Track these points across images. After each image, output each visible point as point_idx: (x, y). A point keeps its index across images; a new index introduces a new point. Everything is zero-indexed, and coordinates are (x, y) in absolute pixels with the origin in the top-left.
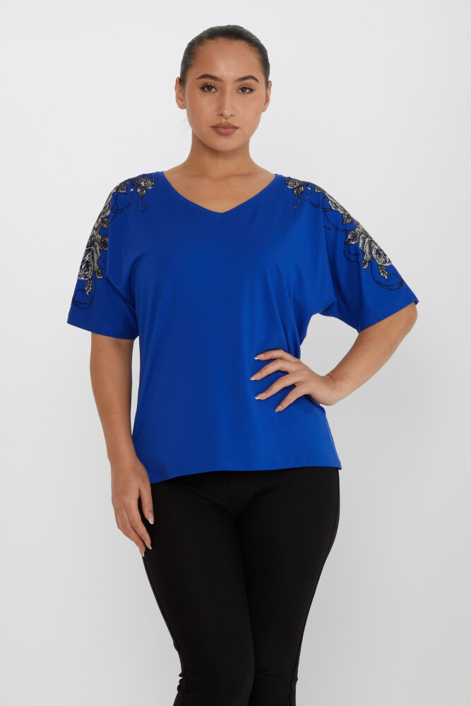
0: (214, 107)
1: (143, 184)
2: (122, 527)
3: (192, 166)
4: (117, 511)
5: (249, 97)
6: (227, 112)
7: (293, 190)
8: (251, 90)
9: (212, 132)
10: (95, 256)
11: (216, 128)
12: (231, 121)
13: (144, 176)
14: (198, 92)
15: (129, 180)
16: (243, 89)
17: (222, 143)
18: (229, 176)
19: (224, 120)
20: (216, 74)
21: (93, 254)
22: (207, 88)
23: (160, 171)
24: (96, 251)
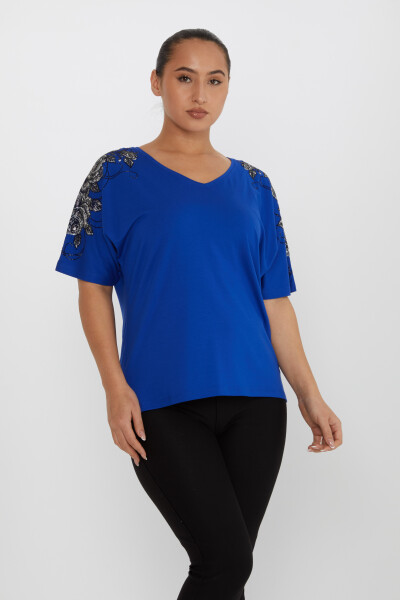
0: (189, 94)
2: (119, 442)
4: (114, 431)
5: (217, 88)
6: (201, 99)
8: (219, 82)
9: (187, 114)
10: (85, 215)
11: (190, 112)
12: (202, 107)
14: (175, 81)
16: (212, 81)
17: (194, 124)
19: (197, 106)
20: (192, 67)
21: (82, 214)
22: (183, 79)
24: (86, 211)
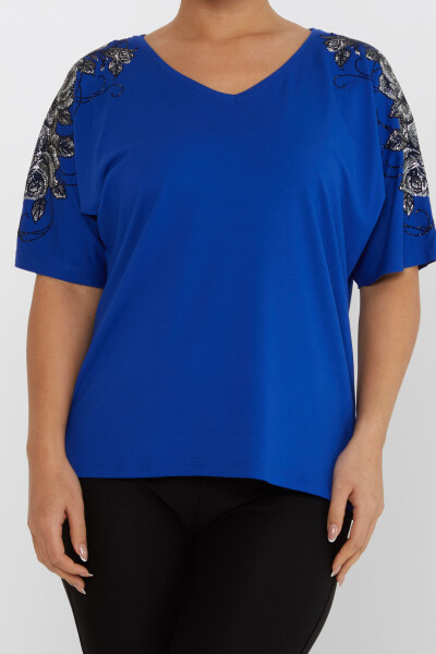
1: (117, 56)
3: (186, 25)
7: (334, 55)
10: (51, 165)
13: (116, 45)
15: (95, 53)
18: (238, 37)
21: (48, 164)
23: (139, 34)
24: (53, 158)
